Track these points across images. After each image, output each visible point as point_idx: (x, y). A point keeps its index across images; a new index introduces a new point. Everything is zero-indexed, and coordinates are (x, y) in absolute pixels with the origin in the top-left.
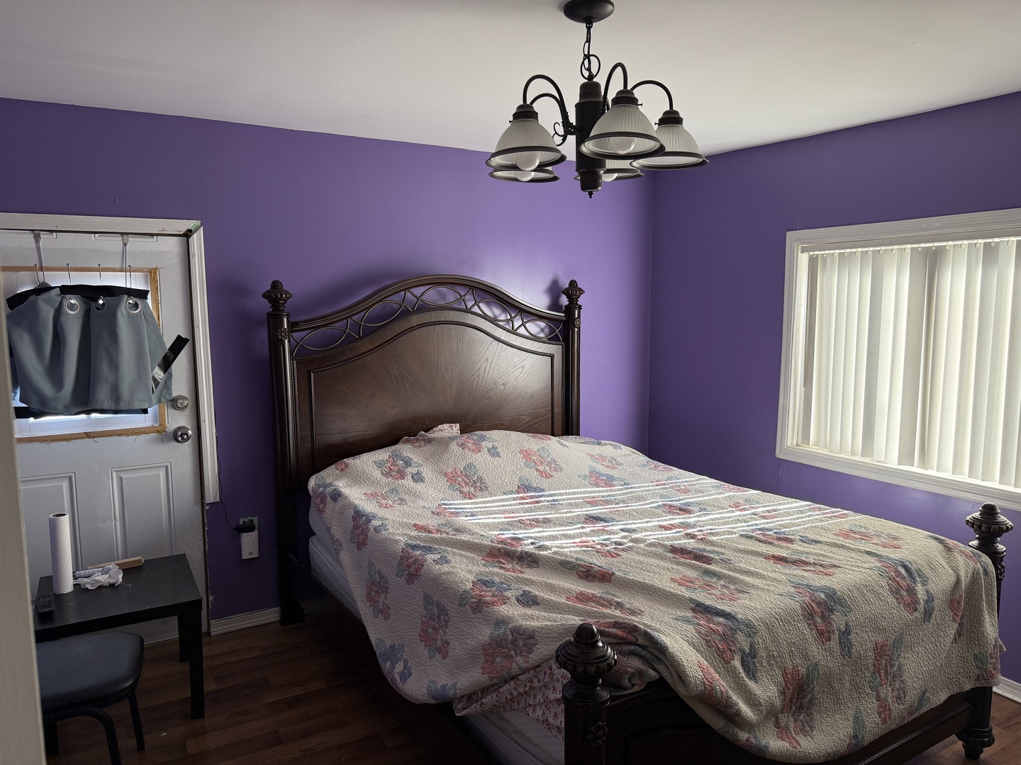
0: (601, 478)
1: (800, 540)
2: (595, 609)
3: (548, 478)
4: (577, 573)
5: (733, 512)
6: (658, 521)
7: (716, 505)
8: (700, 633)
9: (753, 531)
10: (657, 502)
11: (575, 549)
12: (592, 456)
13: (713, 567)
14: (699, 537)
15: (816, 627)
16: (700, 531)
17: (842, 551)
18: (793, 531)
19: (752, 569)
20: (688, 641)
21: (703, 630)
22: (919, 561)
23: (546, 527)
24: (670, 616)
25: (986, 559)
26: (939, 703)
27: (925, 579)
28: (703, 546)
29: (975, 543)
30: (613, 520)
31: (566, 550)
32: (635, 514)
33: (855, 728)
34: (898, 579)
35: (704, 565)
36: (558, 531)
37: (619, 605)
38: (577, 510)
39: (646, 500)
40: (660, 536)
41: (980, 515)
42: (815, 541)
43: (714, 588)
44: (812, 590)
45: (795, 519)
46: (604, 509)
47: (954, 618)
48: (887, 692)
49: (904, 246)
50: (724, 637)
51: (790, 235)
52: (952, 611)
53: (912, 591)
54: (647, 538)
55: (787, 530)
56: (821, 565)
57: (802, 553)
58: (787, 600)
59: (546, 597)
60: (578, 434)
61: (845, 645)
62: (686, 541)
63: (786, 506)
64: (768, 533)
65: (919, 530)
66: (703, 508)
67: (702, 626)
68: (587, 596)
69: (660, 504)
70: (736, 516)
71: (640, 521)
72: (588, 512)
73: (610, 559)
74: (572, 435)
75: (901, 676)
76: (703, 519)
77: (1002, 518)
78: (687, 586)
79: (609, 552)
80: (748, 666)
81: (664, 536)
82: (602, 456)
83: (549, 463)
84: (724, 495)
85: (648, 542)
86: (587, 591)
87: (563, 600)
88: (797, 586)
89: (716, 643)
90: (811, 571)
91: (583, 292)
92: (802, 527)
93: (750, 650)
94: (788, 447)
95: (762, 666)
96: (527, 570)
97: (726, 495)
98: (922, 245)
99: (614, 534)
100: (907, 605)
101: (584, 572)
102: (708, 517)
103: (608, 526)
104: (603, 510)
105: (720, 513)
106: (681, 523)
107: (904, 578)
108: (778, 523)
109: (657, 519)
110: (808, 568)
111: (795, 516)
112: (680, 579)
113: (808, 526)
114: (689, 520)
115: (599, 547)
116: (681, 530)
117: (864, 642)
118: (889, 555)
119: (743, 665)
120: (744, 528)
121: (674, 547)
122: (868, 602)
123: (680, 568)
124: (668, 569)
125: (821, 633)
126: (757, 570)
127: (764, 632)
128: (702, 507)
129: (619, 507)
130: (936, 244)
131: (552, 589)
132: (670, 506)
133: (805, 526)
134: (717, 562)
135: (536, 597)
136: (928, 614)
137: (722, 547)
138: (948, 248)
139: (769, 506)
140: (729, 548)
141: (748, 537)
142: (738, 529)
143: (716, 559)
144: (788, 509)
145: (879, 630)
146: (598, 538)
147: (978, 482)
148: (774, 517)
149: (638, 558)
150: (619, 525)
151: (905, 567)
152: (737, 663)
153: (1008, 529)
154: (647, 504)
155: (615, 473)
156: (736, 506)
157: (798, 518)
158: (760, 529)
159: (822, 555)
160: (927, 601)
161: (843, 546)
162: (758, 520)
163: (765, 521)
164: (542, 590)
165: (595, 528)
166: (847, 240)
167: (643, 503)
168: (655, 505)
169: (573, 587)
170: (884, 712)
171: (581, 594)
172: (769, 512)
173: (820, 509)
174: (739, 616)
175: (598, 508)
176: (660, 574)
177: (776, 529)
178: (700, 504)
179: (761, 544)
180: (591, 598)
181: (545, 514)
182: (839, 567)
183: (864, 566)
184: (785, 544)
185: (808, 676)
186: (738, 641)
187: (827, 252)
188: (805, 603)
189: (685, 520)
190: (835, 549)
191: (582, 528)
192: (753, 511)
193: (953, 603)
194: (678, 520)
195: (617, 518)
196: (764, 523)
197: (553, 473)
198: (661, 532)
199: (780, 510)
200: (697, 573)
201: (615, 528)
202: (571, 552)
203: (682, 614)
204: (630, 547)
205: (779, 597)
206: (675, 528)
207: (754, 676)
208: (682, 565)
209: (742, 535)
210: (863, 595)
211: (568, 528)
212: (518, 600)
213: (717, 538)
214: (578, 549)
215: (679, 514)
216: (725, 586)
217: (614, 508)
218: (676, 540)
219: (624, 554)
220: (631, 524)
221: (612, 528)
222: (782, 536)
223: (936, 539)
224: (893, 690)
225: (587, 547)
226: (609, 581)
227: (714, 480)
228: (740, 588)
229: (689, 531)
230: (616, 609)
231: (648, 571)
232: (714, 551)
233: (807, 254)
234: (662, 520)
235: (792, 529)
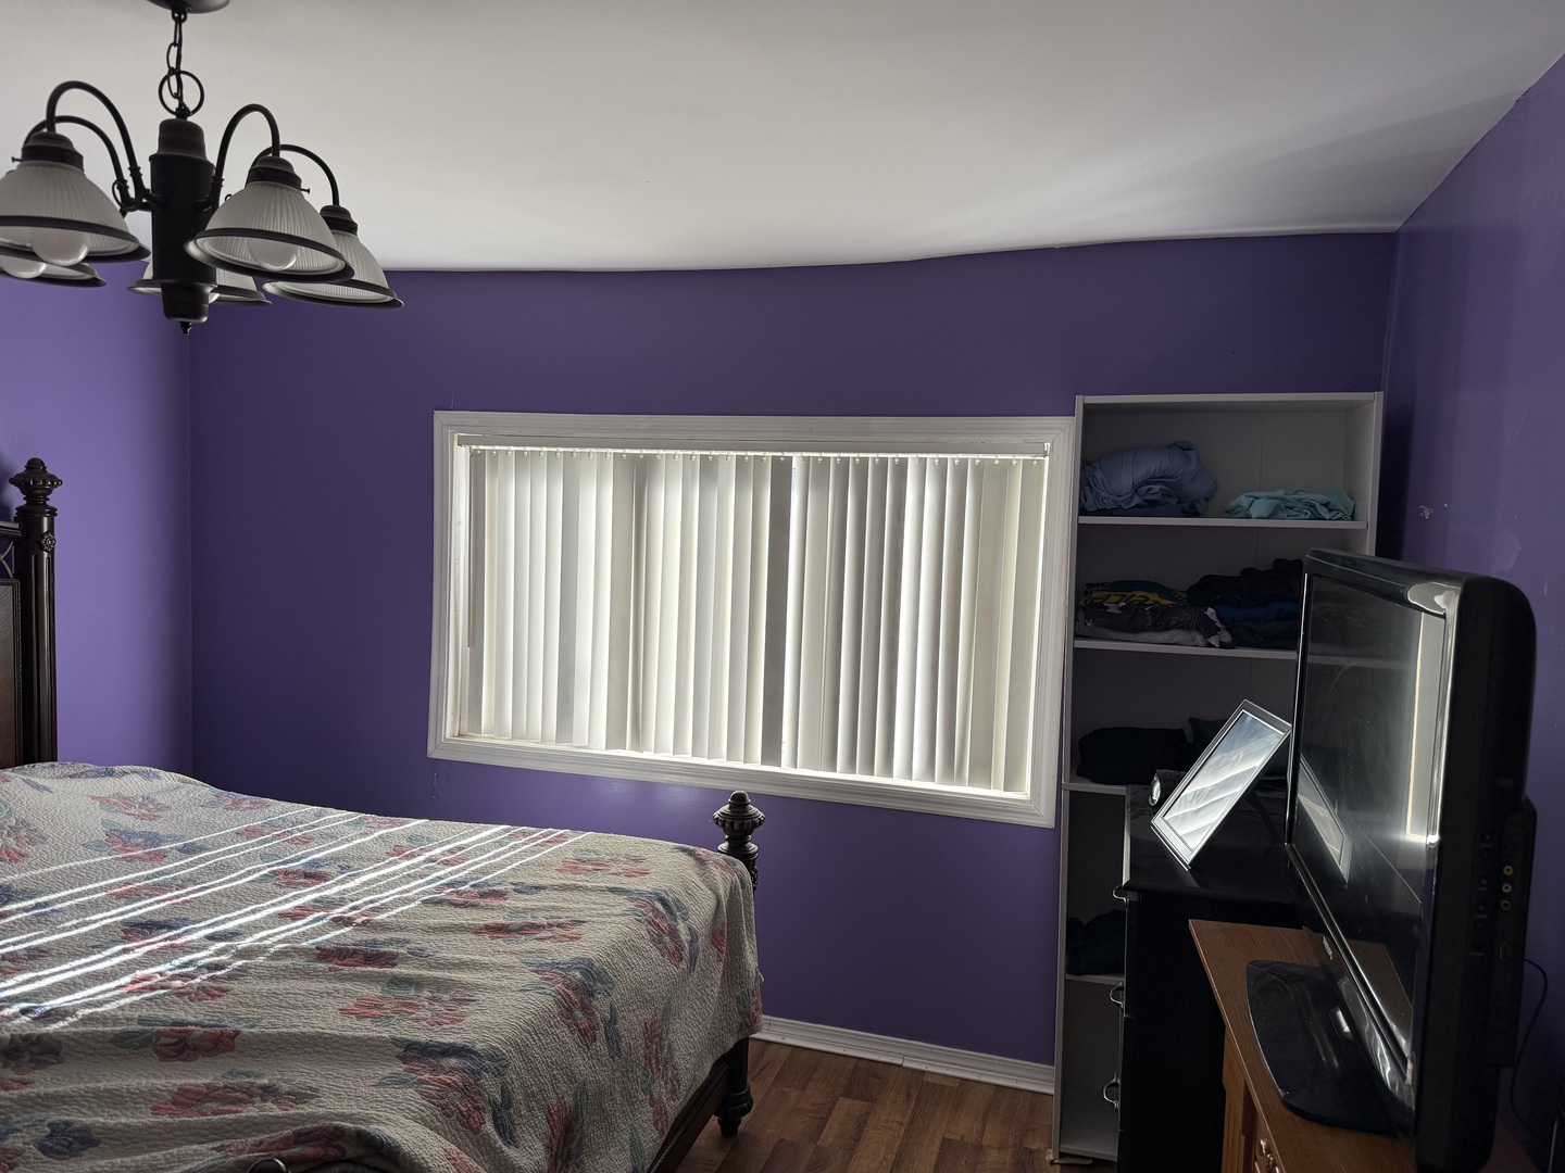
0: (133, 841)
1: (514, 890)
2: (232, 1116)
3: (16, 860)
4: (156, 1051)
5: (395, 863)
6: (273, 905)
7: (365, 857)
8: (428, 1097)
9: (440, 889)
10: (260, 870)
11: (128, 1000)
12: (104, 802)
13: (400, 970)
14: (359, 921)
15: (577, 1026)
16: (354, 908)
17: (578, 896)
18: (499, 876)
19: (465, 957)
20: (414, 1119)
21: (432, 1090)
22: (675, 888)
23: (42, 968)
24: (368, 1082)
25: (740, 865)
26: (704, 1079)
27: (684, 911)
28: (371, 936)
29: (724, 846)
30: (185, 921)
31: (108, 1007)
32: (225, 901)
33: (633, 1159)
34: (657, 921)
35: (388, 970)
36: (73, 969)
37: (268, 1092)
38: (100, 916)
39: (238, 870)
40: (290, 933)
41: (730, 808)
42: (536, 888)
43: (417, 1007)
44: (562, 969)
45: (494, 857)
46: (158, 902)
47: (719, 957)
48: (661, 1090)
49: (604, 450)
50: (464, 1090)
51: (440, 417)
52: (716, 947)
53: (674, 933)
54: (267, 942)
55: (489, 877)
56: (559, 926)
57: (525, 911)
58: (535, 996)
59: (112, 1122)
60: (54, 758)
61: (613, 1039)
62: (338, 932)
63: (474, 838)
64: (463, 888)
65: (661, 842)
66: (346, 865)
67: (429, 1084)
68: (198, 1093)
69: (265, 872)
70: (403, 870)
71: (239, 912)
72: (126, 916)
73: (212, 1003)
74: (40, 761)
75: (672, 1058)
76: (351, 885)
77: (753, 809)
78: (372, 1016)
79: (202, 988)
80: (502, 1125)
81: (295, 931)
82: (125, 798)
83: (14, 830)
84: (371, 837)
85: (272, 950)
86: (192, 1081)
87: (148, 1119)
88: (539, 969)
89: (457, 1106)
90: (549, 938)
91: (60, 482)
92: (509, 867)
93: (503, 1097)
94: (446, 740)
95: (521, 1116)
96: (36, 1075)
97: (376, 835)
98: (628, 451)
99: (199, 949)
100: (672, 955)
101: (172, 1044)
102: (358, 881)
103: (179, 936)
104: (157, 906)
105: (376, 869)
106: (316, 901)
107: (663, 917)
108: (472, 869)
109: (269, 902)
110: (543, 934)
111: (493, 852)
112: (356, 1005)
113: (518, 864)
114: (327, 893)
115: (178, 983)
116: (322, 913)
117: (631, 1027)
118: (639, 888)
119: (497, 1127)
120: (424, 888)
121: (324, 950)
122: (630, 966)
123: (348, 985)
124: (327, 993)
125: (583, 1033)
126: (472, 957)
127: (516, 1062)
128: (341, 863)
129: (188, 893)
130: (645, 451)
131: (115, 1099)
132: (286, 873)
133: (514, 866)
134: (405, 960)
135: (86, 1129)
136: (693, 960)
137: (401, 929)
138: (659, 457)
139: (449, 842)
140: (414, 929)
141: (436, 903)
142: (415, 891)
143: (402, 954)
144: (478, 841)
145: (647, 1002)
146: (168, 966)
147: (704, 761)
148: (463, 860)
149: (264, 986)
150: (201, 929)
151: (663, 901)
152: (489, 1127)
153: (761, 822)
154: (240, 877)
155: (158, 827)
156: (398, 851)
157: (499, 855)
158: (449, 885)
159: (553, 908)
160: (691, 941)
161: (576, 888)
162: (441, 870)
163: (451, 869)
164: (89, 1109)
165: (154, 947)
166: (526, 433)
167: (233, 876)
168: (256, 875)
169: (160, 1083)
170: (660, 1119)
171: (183, 1091)
172: (453, 853)
173: (524, 834)
174: (479, 1046)
175: (143, 903)
176: (317, 1007)
177: (472, 879)
178: (338, 859)
179: (459, 910)
180: (206, 1095)
181: (28, 940)
182: (584, 922)
183: (615, 912)
184: (496, 903)
185: (576, 1107)
186: (485, 1090)
187: (497, 448)
188: (560, 994)
189: (322, 894)
190: (567, 895)
191: (126, 951)
192: (428, 854)
193: (715, 936)
194: (309, 895)
195: (191, 916)
196: (451, 873)
197: (27, 849)
198: (287, 927)
199: (468, 845)
200: (380, 988)
201: (194, 937)
202: (121, 1008)
203: (387, 1072)
204: (241, 969)
205: (522, 994)
206: (311, 912)
207: (512, 1137)
208: (350, 980)
209: (425, 902)
210: (624, 957)
211: (93, 958)
212: (43, 1149)
213: (386, 915)
214: (135, 998)
215: (307, 886)
216: (433, 999)
217: (177, 897)
218: (320, 935)
219: (234, 985)
220: (223, 922)
221: (189, 938)
222: (486, 889)
223: (684, 850)
224: (666, 1083)
225: (152, 988)
226: (231, 1048)
227: (345, 813)
228: (458, 996)
229: (336, 912)
230: (265, 1101)
231: (295, 1007)
232: (392, 939)
233: (468, 447)
234: (280, 902)
235: (496, 874)
